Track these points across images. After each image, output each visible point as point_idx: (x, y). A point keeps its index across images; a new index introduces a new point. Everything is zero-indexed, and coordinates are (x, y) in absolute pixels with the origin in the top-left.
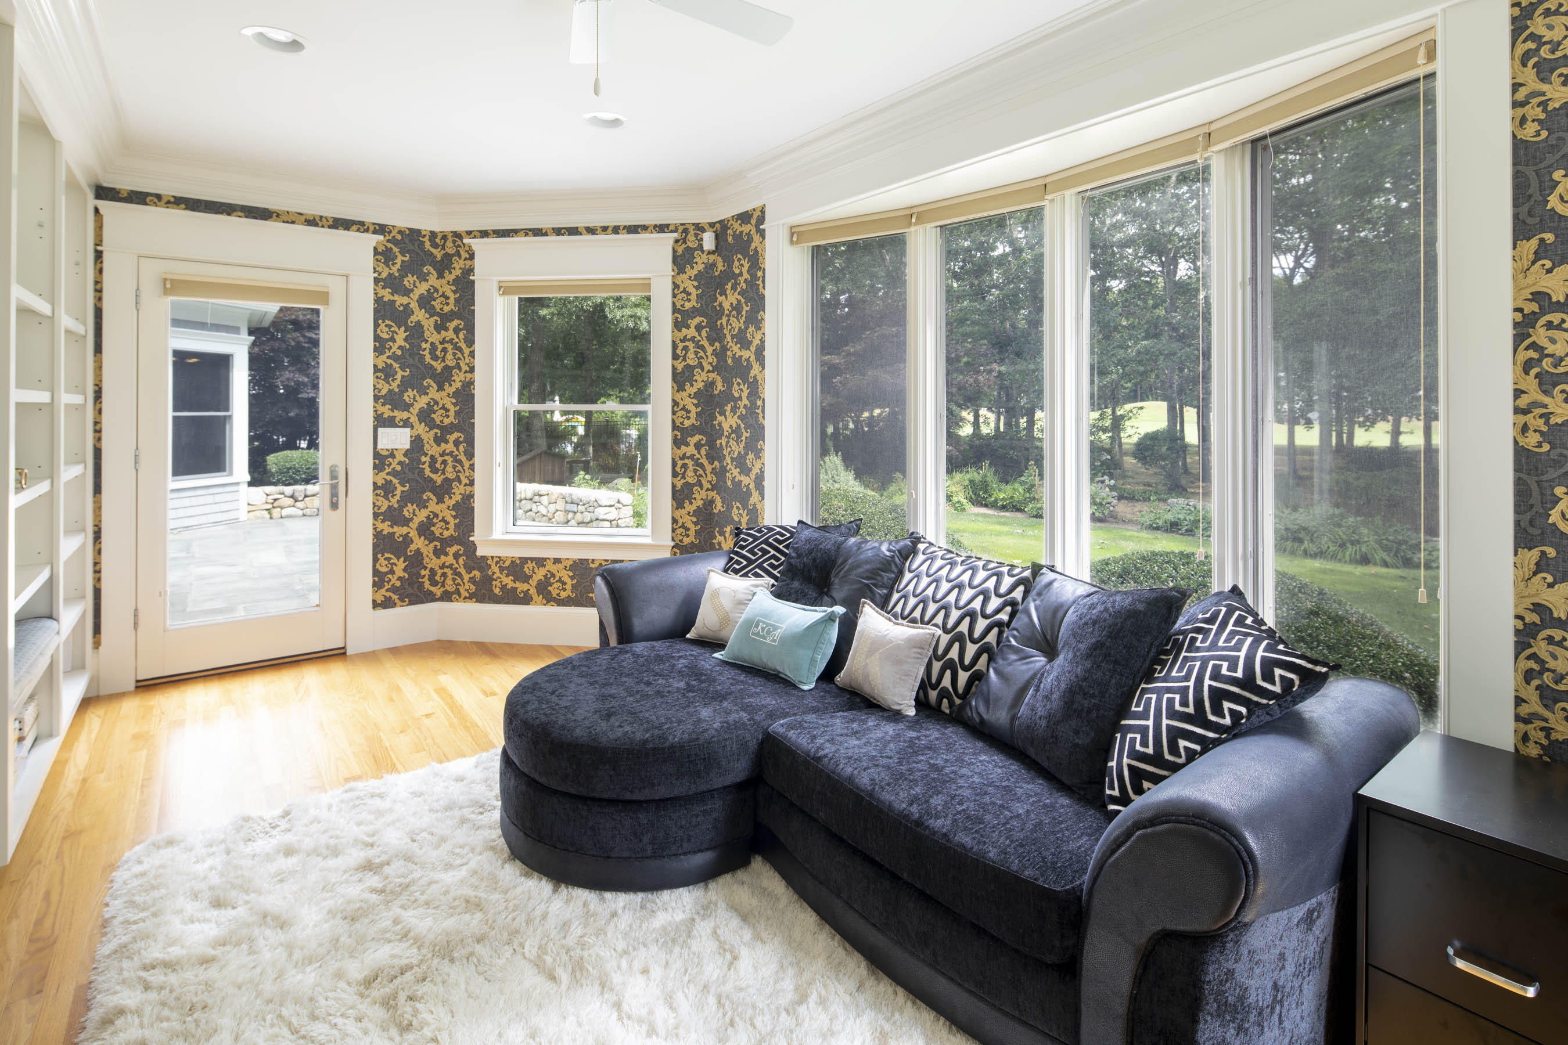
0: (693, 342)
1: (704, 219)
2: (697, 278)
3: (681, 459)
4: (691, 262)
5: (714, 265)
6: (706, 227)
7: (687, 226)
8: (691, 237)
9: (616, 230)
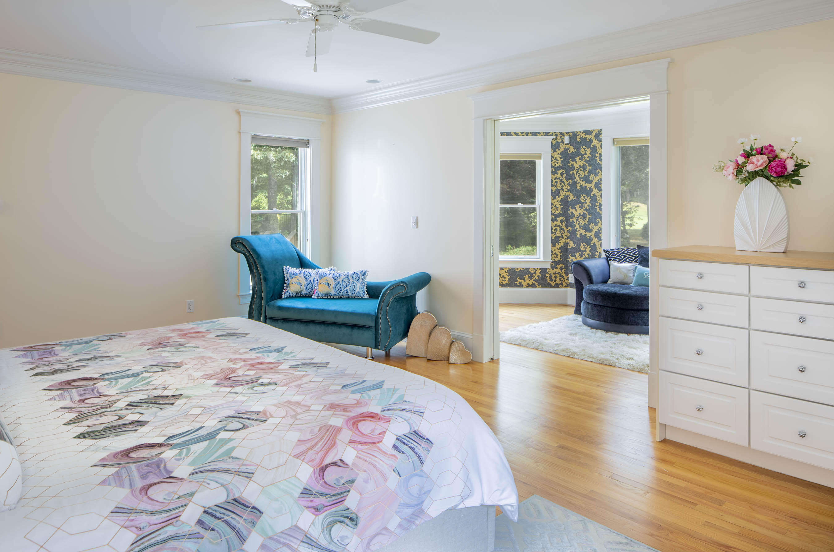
0: (560, 180)
1: (564, 130)
2: (561, 154)
3: (554, 227)
4: (559, 148)
5: (568, 149)
6: (565, 134)
7: (557, 133)
8: (558, 138)
9: (527, 134)
